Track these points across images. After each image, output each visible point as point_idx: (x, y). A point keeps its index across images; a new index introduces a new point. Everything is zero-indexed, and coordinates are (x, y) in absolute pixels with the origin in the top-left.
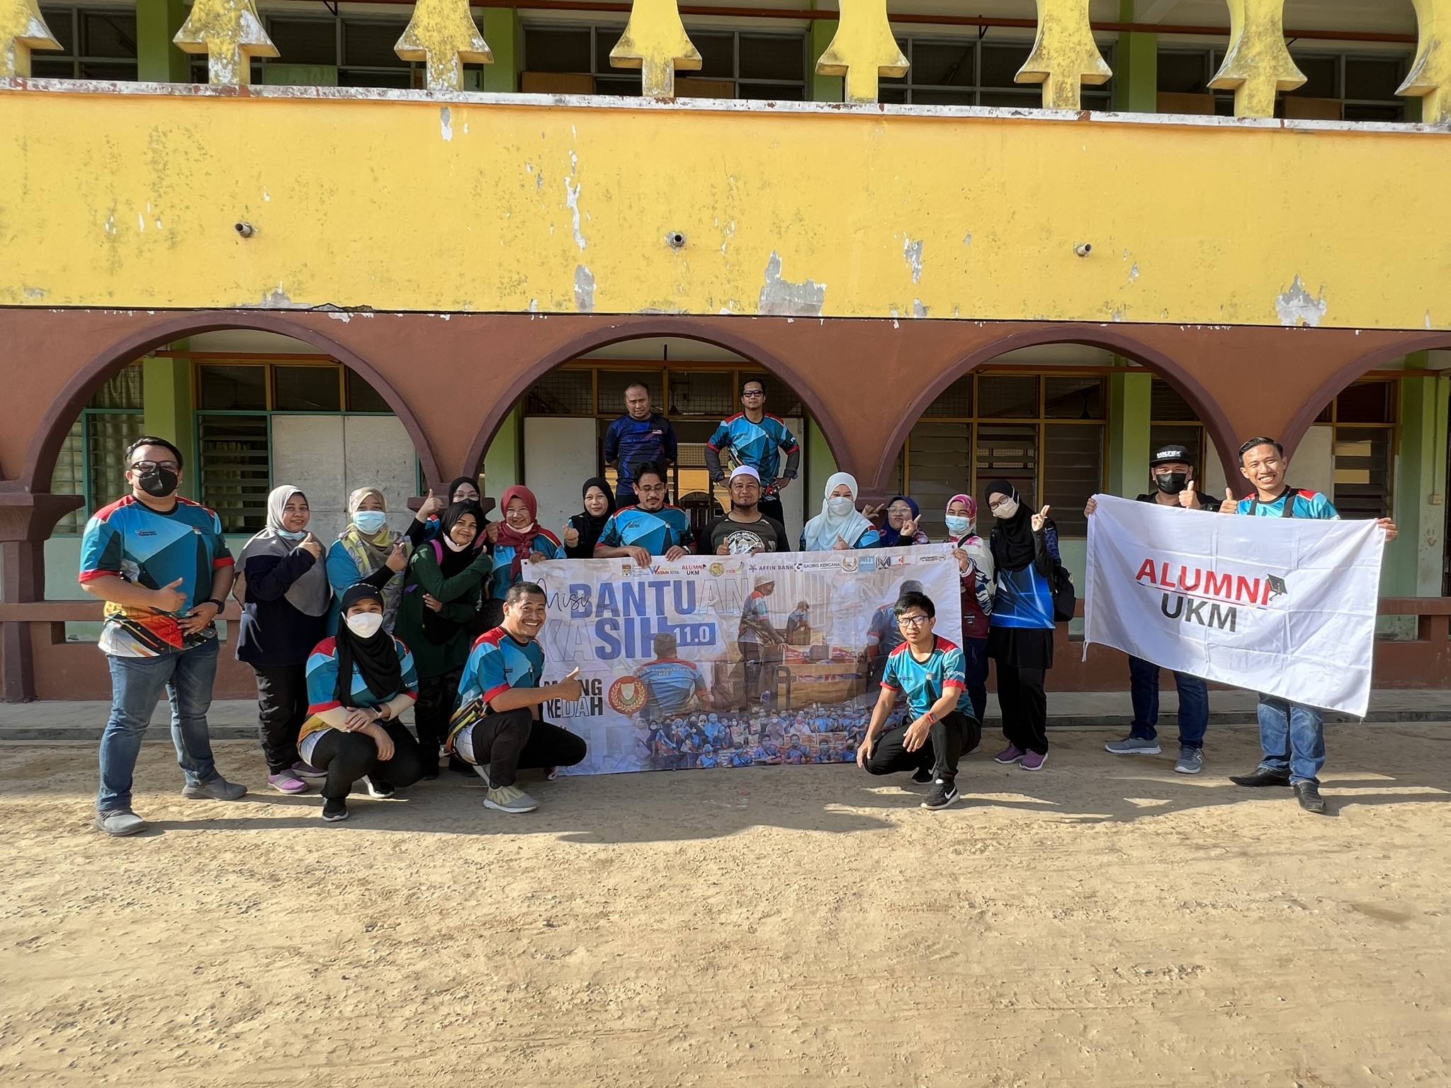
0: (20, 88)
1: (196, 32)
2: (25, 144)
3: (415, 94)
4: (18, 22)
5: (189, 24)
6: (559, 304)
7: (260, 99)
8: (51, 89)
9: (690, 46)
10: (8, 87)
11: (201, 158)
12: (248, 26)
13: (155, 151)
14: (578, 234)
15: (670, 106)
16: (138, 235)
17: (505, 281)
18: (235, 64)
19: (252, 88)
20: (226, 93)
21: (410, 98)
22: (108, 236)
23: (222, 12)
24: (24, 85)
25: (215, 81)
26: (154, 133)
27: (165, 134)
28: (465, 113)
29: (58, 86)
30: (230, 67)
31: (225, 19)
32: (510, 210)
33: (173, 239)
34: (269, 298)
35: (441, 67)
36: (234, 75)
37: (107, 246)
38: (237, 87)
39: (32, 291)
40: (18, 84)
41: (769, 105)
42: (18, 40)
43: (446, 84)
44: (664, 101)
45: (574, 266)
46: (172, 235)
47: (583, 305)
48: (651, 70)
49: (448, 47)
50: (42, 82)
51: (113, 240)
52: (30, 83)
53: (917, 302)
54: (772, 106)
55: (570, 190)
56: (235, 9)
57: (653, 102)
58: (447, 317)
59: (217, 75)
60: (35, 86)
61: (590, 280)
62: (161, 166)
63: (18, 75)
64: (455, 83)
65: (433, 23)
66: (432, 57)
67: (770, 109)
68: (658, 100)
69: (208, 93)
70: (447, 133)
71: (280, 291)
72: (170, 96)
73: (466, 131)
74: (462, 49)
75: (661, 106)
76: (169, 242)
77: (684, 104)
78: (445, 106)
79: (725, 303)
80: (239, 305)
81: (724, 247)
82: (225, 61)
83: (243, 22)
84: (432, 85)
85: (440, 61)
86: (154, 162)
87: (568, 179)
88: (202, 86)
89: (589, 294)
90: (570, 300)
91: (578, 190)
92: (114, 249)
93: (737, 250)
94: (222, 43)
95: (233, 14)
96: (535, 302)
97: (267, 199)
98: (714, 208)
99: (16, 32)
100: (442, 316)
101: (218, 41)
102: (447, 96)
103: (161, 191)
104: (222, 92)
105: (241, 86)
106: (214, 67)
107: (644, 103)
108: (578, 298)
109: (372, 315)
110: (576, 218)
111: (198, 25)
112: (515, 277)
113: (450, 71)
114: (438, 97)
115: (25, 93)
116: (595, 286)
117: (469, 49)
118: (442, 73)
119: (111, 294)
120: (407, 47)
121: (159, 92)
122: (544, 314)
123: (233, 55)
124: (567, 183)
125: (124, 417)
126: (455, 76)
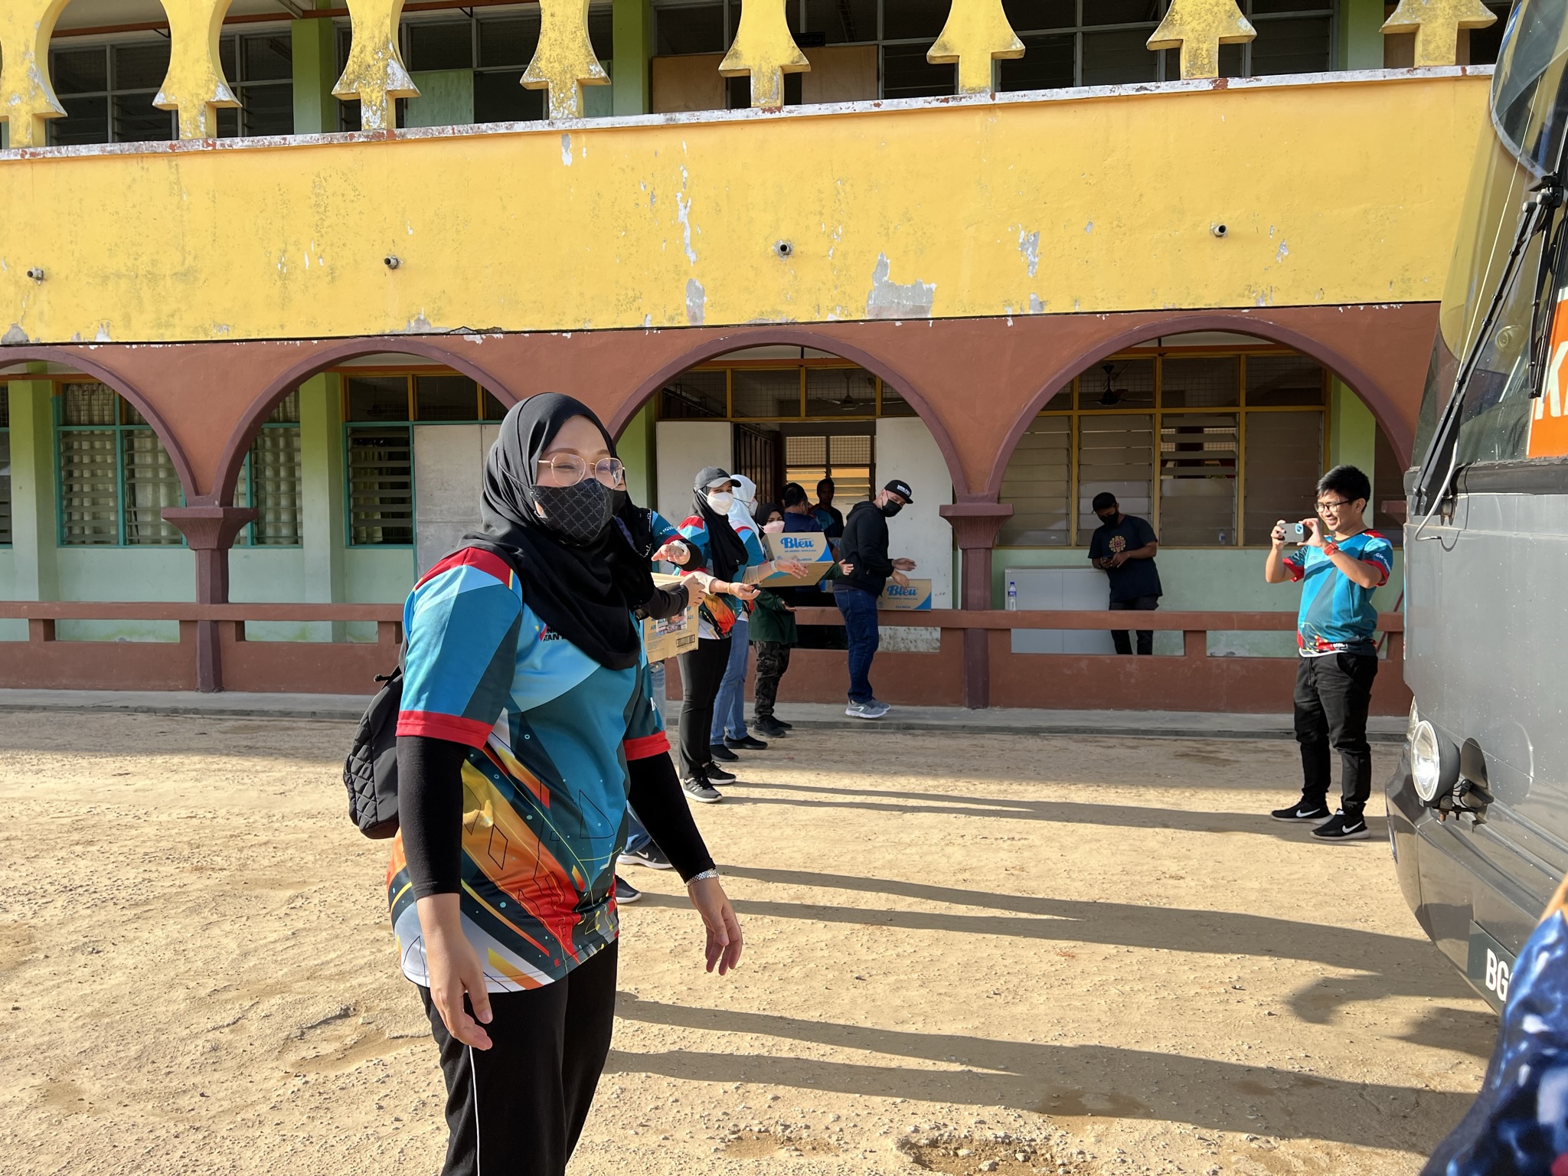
0: (210, 148)
1: (352, 82)
2: (214, 196)
3: (538, 125)
4: (209, 89)
5: (344, 77)
6: (672, 319)
7: (405, 141)
8: (234, 147)
9: (797, 51)
10: (201, 148)
11: (355, 199)
12: (394, 74)
13: (317, 195)
14: (690, 250)
15: (777, 115)
16: (304, 271)
17: (621, 298)
18: (383, 110)
19: (398, 131)
20: (377, 138)
21: (534, 129)
22: (280, 274)
23: (371, 63)
24: (214, 145)
25: (367, 127)
26: (317, 179)
27: (325, 179)
28: (584, 138)
29: (241, 143)
30: (379, 113)
31: (374, 69)
32: (625, 229)
33: (332, 273)
34: (413, 324)
35: (562, 95)
36: (382, 120)
37: (279, 283)
38: (385, 132)
39: (219, 327)
40: (208, 145)
41: (876, 105)
42: (209, 104)
43: (566, 112)
44: (771, 111)
45: (685, 281)
46: (332, 270)
47: (694, 318)
48: (758, 80)
49: (568, 76)
50: (227, 141)
51: (284, 277)
52: (218, 142)
53: (1033, 297)
54: (878, 105)
55: (681, 205)
56: (383, 59)
57: (760, 113)
58: (569, 335)
59: (368, 121)
60: (222, 145)
61: (701, 293)
62: (323, 209)
63: (209, 136)
64: (574, 110)
65: (554, 54)
66: (554, 88)
67: (876, 109)
68: (764, 111)
69: (361, 140)
70: (567, 159)
71: (422, 317)
72: (330, 145)
73: (584, 155)
74: (581, 76)
75: (768, 115)
76: (330, 278)
77: (790, 112)
78: (565, 133)
79: (832, 310)
80: (387, 332)
81: (831, 252)
82: (374, 108)
83: (389, 70)
84: (553, 114)
85: (561, 89)
86: (318, 205)
87: (680, 195)
88: (356, 134)
89: (701, 306)
90: (682, 314)
91: (689, 204)
92: (284, 286)
93: (845, 255)
94: (372, 91)
95: (381, 64)
96: (649, 317)
97: (411, 232)
98: (821, 214)
99: (207, 98)
100: (564, 334)
101: (368, 90)
102: (567, 124)
103: (323, 231)
104: (373, 137)
105: (388, 131)
106: (366, 114)
107: (751, 114)
108: (689, 311)
109: (502, 336)
110: (687, 233)
111: (352, 77)
112: (631, 293)
113: (570, 99)
114: (560, 126)
115: (215, 152)
116: (705, 299)
117: (587, 76)
118: (562, 102)
119: (282, 327)
120: (531, 80)
121: (320, 142)
122: (658, 329)
123: (382, 102)
124: (678, 199)
125: (281, 431)
126: (574, 103)
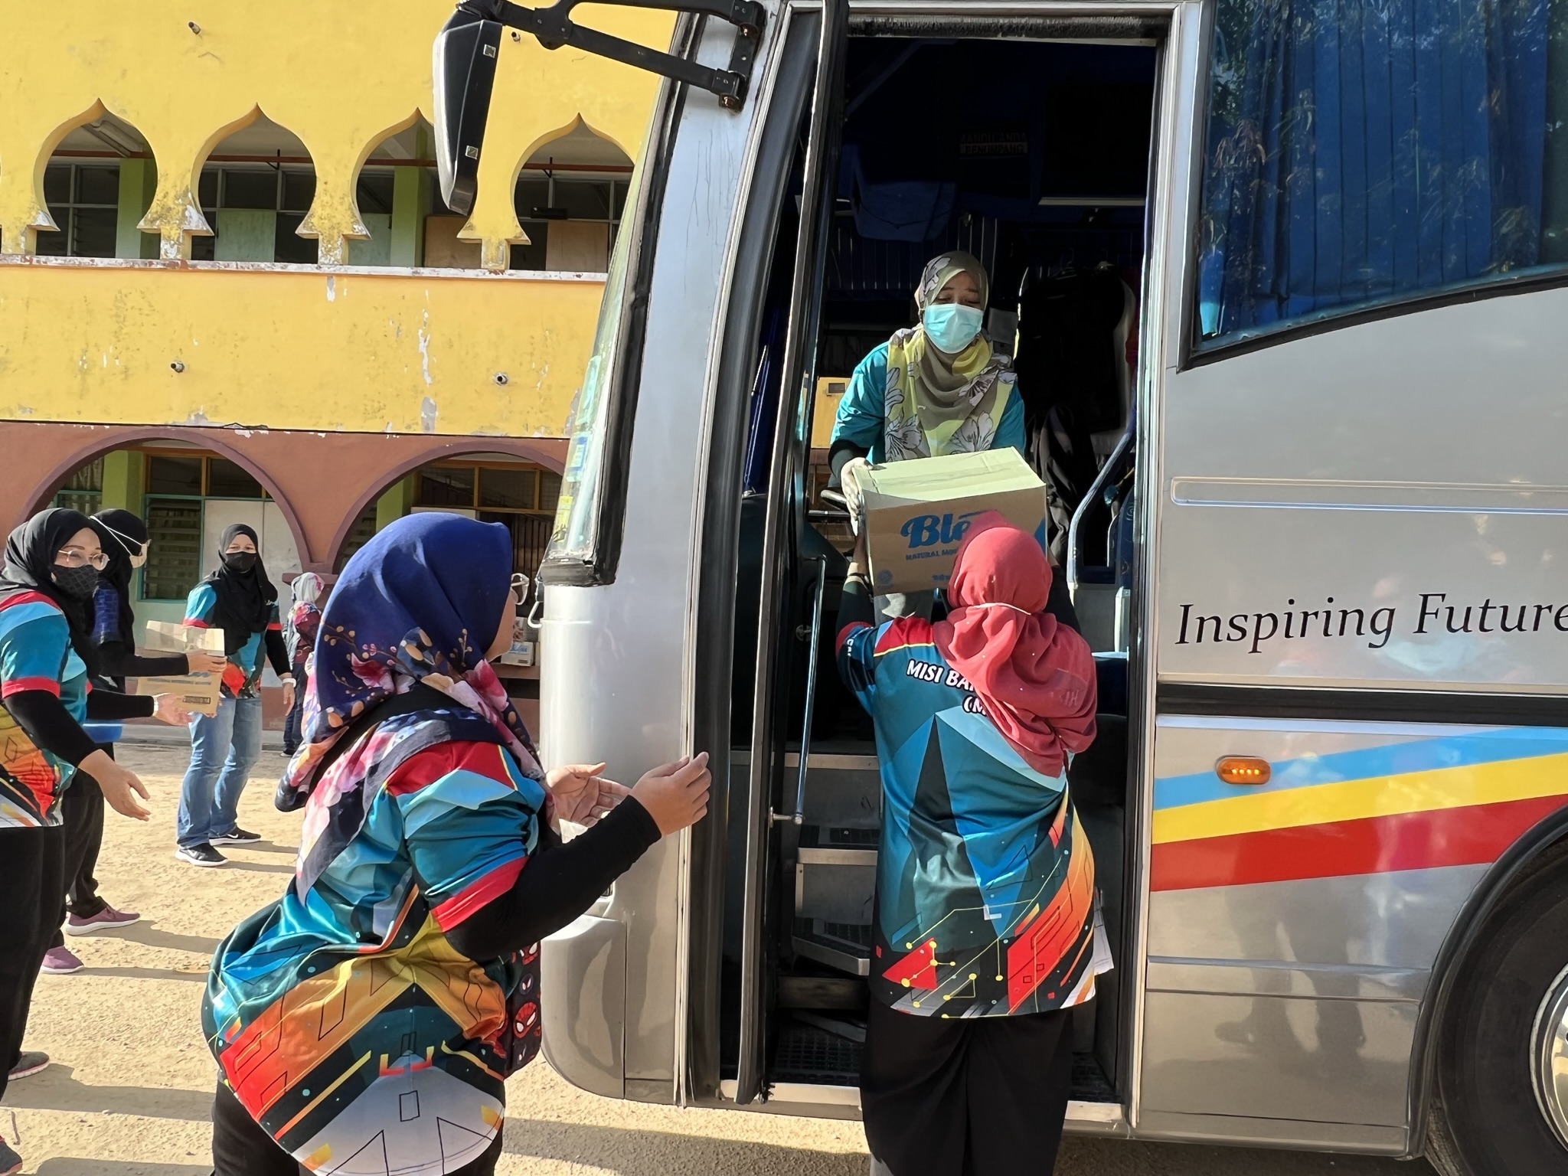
0: (28, 263)
1: (153, 221)
2: (28, 302)
3: (308, 267)
4: (30, 215)
5: (149, 215)
6: (409, 427)
7: (195, 270)
8: (49, 264)
9: (520, 229)
10: (19, 262)
11: (150, 313)
12: (191, 217)
13: (118, 308)
14: (426, 374)
15: (500, 276)
16: (102, 369)
17: (368, 408)
18: (180, 244)
19: (190, 262)
20: (171, 266)
21: (304, 271)
22: (81, 370)
23: (172, 206)
24: (31, 261)
25: (165, 257)
26: (119, 295)
27: (126, 296)
28: (345, 280)
29: (54, 262)
30: (176, 246)
31: (174, 212)
32: (375, 354)
33: (126, 371)
34: (193, 418)
35: (329, 246)
36: (178, 251)
37: (79, 377)
38: (179, 262)
39: (24, 409)
40: (26, 260)
41: (577, 276)
42: (29, 226)
43: (333, 259)
44: (496, 273)
45: (421, 399)
46: (127, 369)
47: (427, 428)
48: (487, 248)
49: (336, 231)
50: (43, 258)
51: (84, 373)
52: (35, 259)
54: (579, 276)
55: (422, 339)
56: (183, 205)
57: (488, 273)
58: (323, 435)
59: (166, 252)
60: (38, 261)
61: (434, 408)
62: (122, 319)
63: (27, 253)
64: (339, 258)
65: (325, 214)
66: (323, 239)
67: (578, 279)
68: (491, 272)
69: (159, 266)
70: (331, 296)
71: (201, 413)
72: (132, 268)
73: (345, 294)
74: (346, 232)
75: (493, 276)
76: (123, 376)
77: (510, 275)
78: (330, 276)
79: (538, 429)
80: (170, 423)
81: (539, 385)
82: (172, 242)
83: (187, 214)
84: (321, 260)
85: (329, 242)
86: (117, 316)
87: (420, 331)
88: (155, 261)
89: (433, 419)
90: (417, 424)
91: (428, 339)
92: (84, 380)
93: (549, 387)
94: (171, 229)
95: (181, 208)
96: (391, 425)
97: (196, 344)
98: (532, 354)
99: (29, 222)
100: (320, 434)
101: (168, 228)
102: (332, 269)
103: (121, 337)
104: (169, 265)
105: (182, 261)
106: (164, 246)
107: (480, 274)
108: (423, 422)
109: (267, 432)
110: (426, 361)
111: (155, 216)
112: (376, 405)
113: (335, 249)
114: (325, 269)
115: (31, 266)
116: (437, 413)
117: (351, 233)
118: (330, 251)
119: (79, 413)
120: (305, 232)
121: (124, 266)
122: (397, 434)
123: (179, 237)
124: (420, 334)
125: (88, 498)
126: (338, 254)
